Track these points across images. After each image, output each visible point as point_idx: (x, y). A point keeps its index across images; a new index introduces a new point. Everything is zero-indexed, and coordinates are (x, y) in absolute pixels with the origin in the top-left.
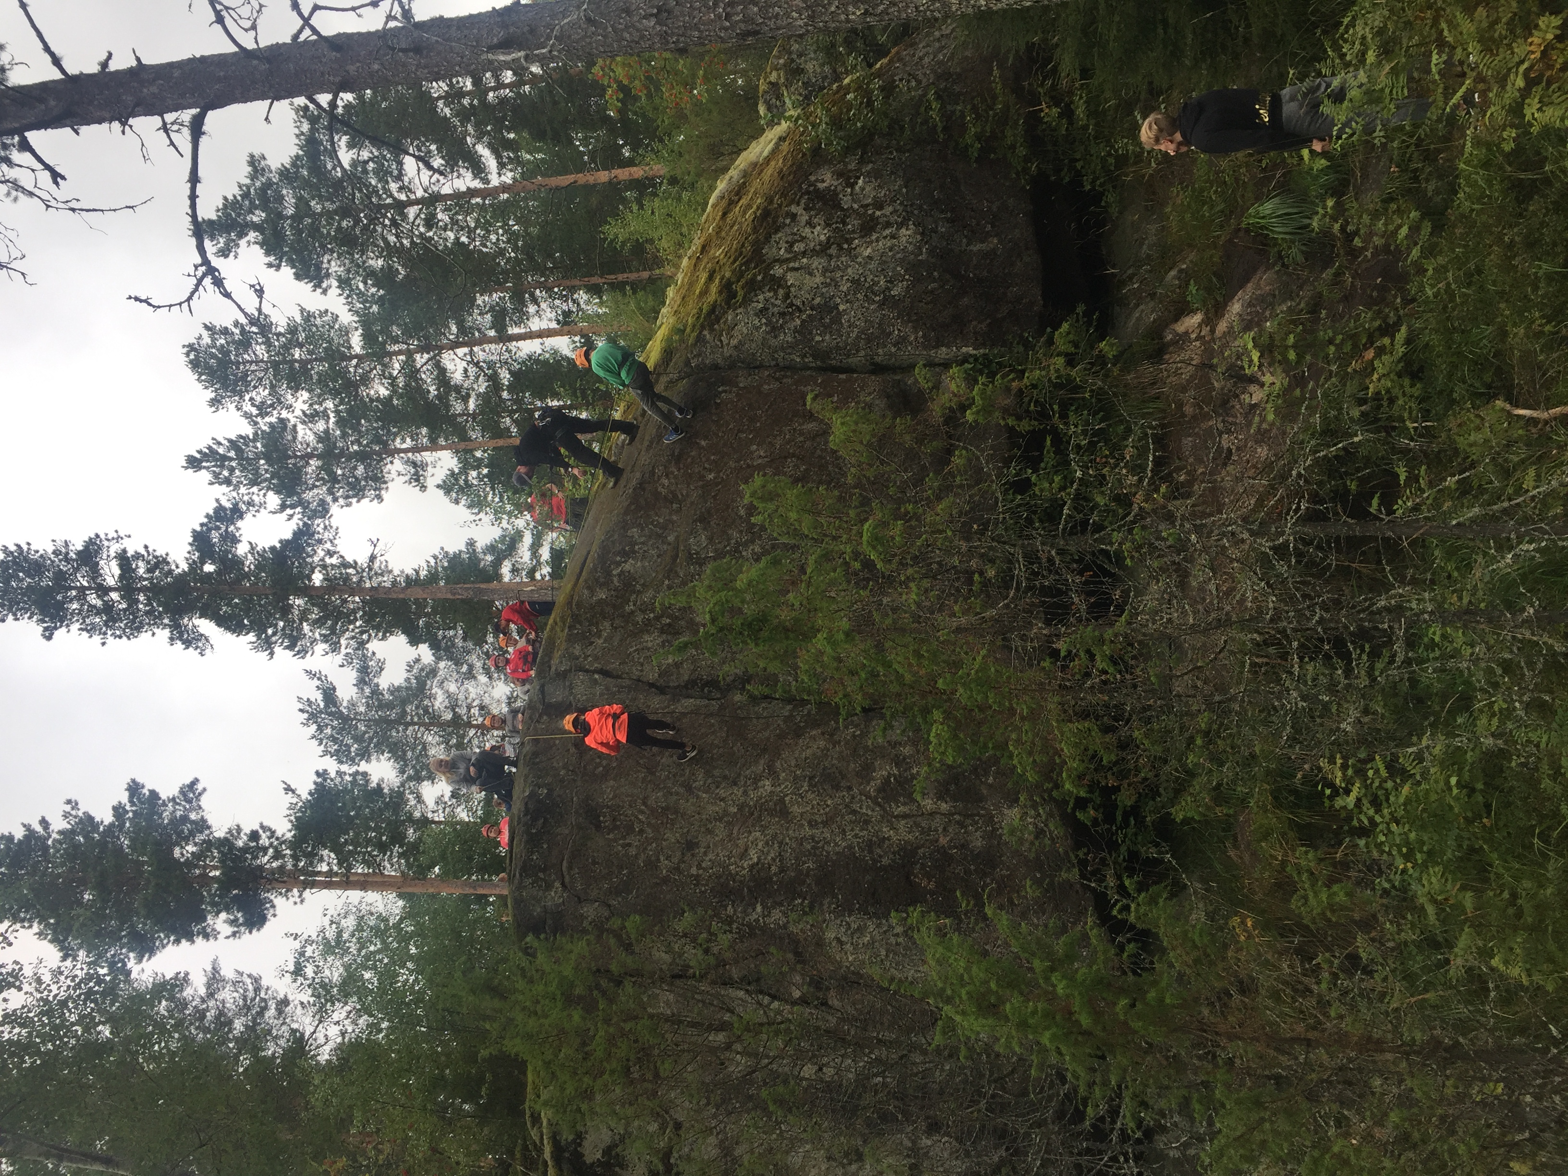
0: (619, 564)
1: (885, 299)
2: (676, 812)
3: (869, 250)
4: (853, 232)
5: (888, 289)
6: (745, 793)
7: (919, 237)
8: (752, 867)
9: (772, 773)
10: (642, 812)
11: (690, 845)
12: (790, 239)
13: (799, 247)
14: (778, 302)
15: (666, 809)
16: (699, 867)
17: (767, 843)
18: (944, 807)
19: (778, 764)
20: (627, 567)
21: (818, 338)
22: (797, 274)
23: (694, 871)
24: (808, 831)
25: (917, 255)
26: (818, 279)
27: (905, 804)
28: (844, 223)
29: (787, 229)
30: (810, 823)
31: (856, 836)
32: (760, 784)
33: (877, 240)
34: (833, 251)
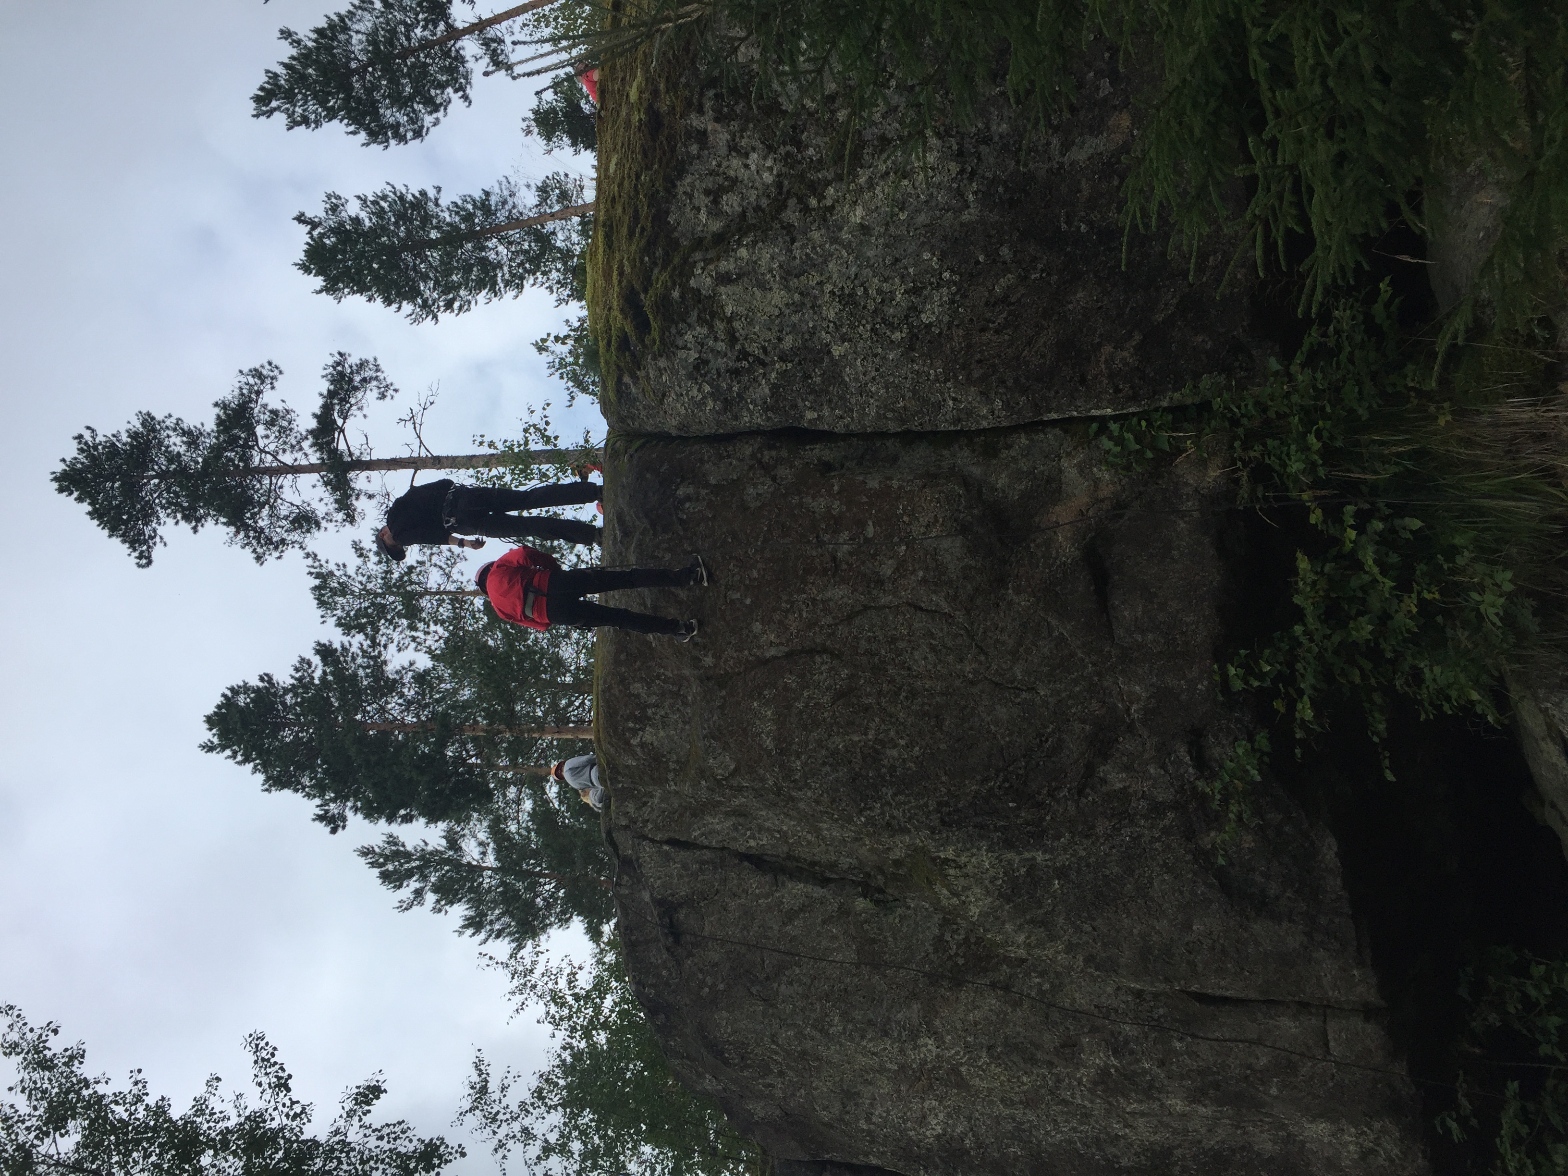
0: (635, 732)
1: (913, 337)
2: (818, 1059)
3: (859, 211)
4: (820, 164)
5: (914, 309)
6: (902, 1051)
7: (954, 167)
8: (938, 1137)
9: (933, 1033)
10: (776, 1053)
11: (849, 1096)
12: (709, 183)
13: (731, 203)
14: (721, 346)
15: (804, 1053)
16: (868, 1120)
17: (949, 1116)
18: (1202, 1110)
19: (937, 1023)
20: (648, 735)
21: (810, 415)
22: (737, 289)
23: (863, 1125)
24: (1001, 1109)
25: (958, 212)
26: (778, 297)
27: (1140, 1102)
28: (799, 145)
29: (697, 165)
30: (1002, 1101)
31: (1074, 1129)
32: (921, 1041)
33: (871, 185)
34: (791, 215)
